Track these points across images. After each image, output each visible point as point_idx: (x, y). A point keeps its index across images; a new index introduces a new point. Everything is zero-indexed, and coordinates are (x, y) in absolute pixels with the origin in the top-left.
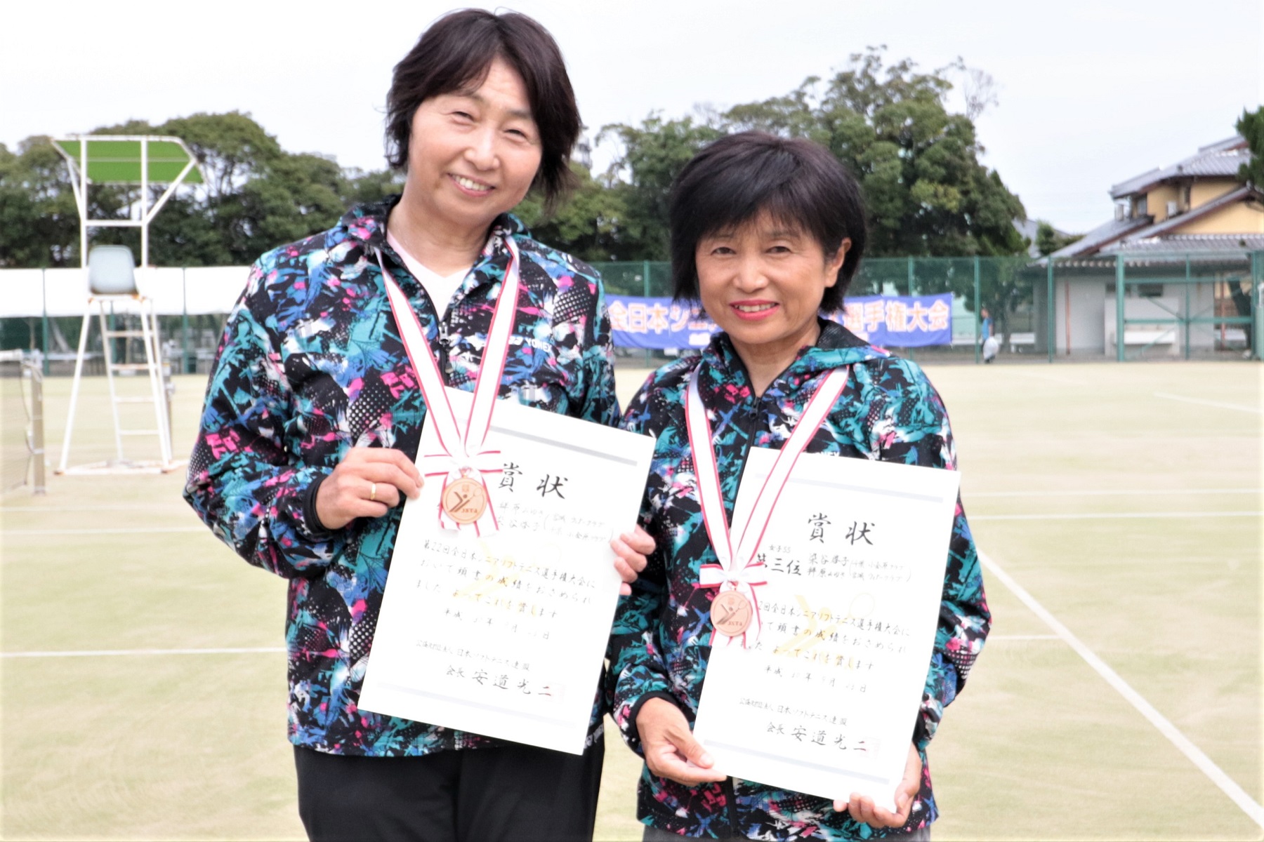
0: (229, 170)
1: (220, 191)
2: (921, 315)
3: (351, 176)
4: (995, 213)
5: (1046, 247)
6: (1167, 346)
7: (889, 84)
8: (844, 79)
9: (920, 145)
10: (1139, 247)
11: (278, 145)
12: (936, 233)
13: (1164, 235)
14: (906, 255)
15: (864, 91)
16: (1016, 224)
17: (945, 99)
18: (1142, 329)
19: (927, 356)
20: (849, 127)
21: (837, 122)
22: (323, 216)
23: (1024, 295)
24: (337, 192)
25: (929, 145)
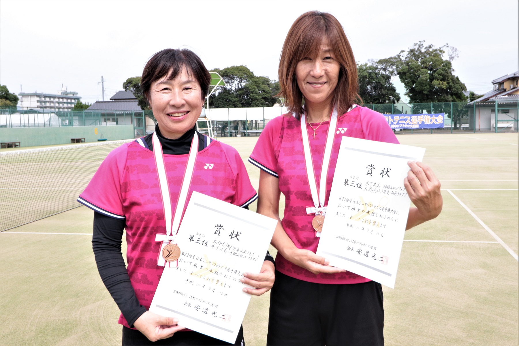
0: (241, 81)
1: (238, 87)
2: (434, 119)
3: (273, 82)
4: (457, 89)
5: (472, 99)
6: (511, 127)
7: (426, 52)
8: (412, 51)
9: (435, 69)
10: (501, 98)
11: (254, 74)
12: (439, 95)
13: (509, 94)
14: (430, 102)
15: (418, 54)
16: (463, 92)
17: (442, 56)
18: (502, 123)
19: (436, 131)
20: (413, 65)
21: (410, 64)
22: (266, 93)
23: (466, 113)
24: (269, 87)
25: (437, 69)
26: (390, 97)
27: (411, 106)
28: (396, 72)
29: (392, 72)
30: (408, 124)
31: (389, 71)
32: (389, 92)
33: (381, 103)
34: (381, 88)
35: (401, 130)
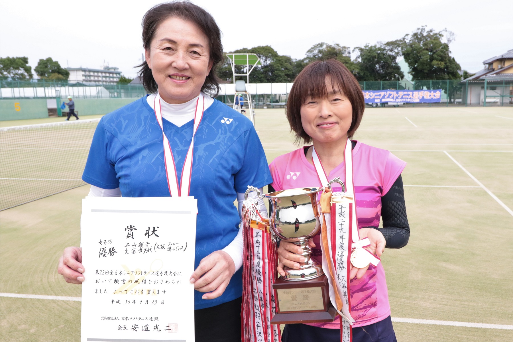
0: (266, 60)
1: (264, 65)
2: (433, 95)
3: (294, 61)
4: (453, 68)
5: (465, 77)
6: (497, 102)
7: (427, 36)
8: (415, 34)
9: (434, 51)
10: (490, 77)
11: (277, 54)
12: (437, 74)
13: (497, 74)
14: (429, 79)
15: (420, 37)
16: (459, 71)
17: (441, 39)
18: (490, 98)
19: (434, 105)
20: (416, 47)
21: (413, 46)
22: (288, 71)
23: (459, 89)
24: (291, 65)
25: (437, 51)
26: (395, 75)
27: (413, 83)
28: (401, 53)
29: (397, 54)
30: (410, 98)
31: (395, 52)
32: (395, 71)
33: (387, 80)
34: (388, 67)
35: (404, 104)
